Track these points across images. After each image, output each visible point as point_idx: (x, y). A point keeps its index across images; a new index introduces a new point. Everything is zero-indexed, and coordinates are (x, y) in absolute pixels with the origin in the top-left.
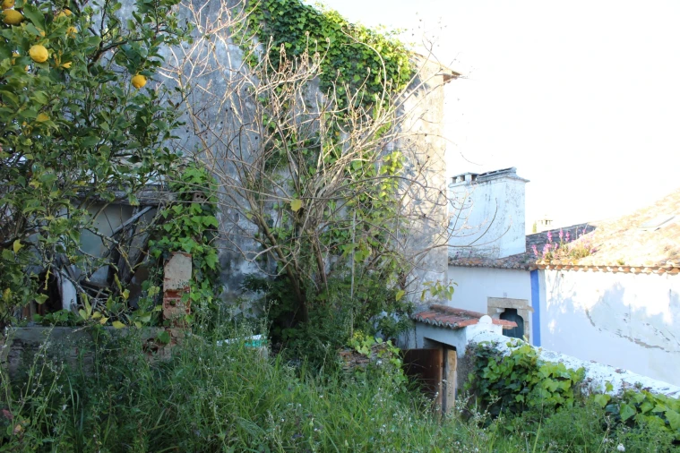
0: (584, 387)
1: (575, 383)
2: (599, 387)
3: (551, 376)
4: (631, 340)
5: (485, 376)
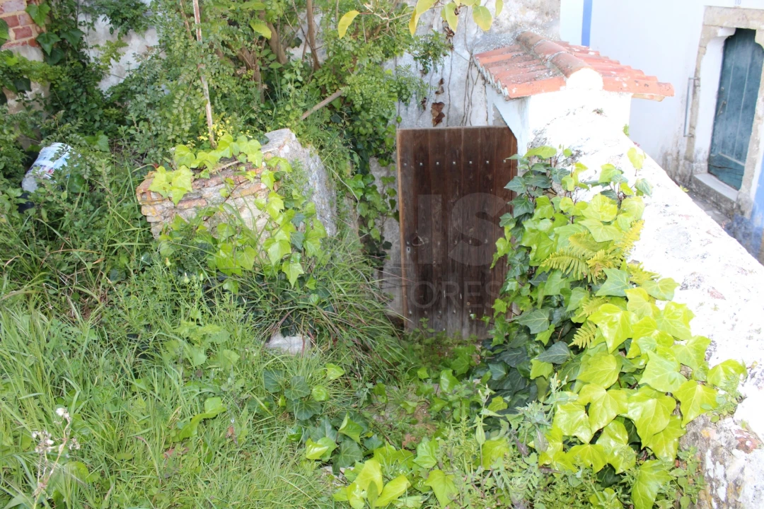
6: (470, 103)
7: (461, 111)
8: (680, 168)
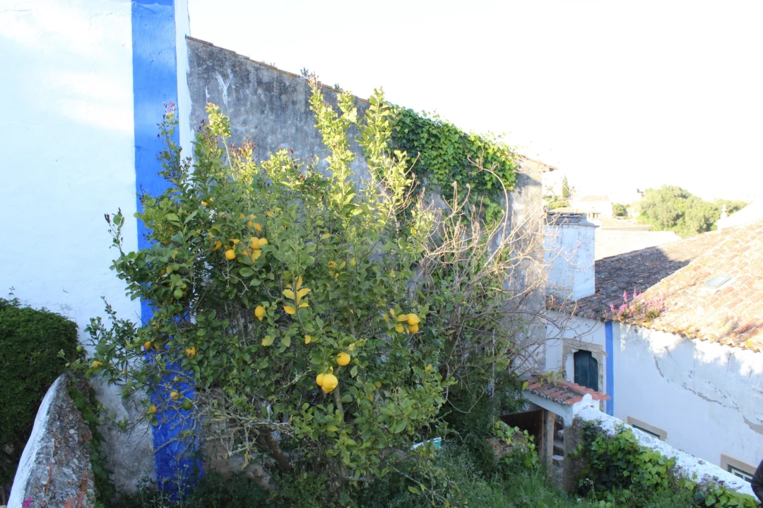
0: (676, 472)
1: (669, 468)
2: (688, 474)
3: (650, 461)
4: (695, 393)
5: (593, 449)
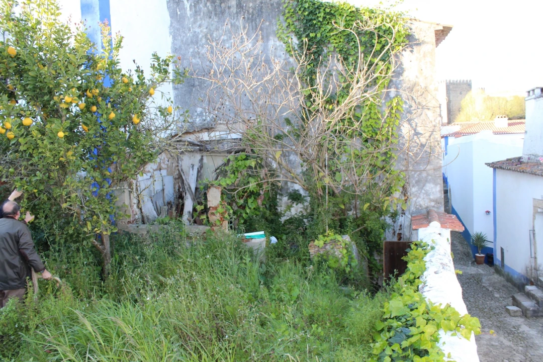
6: (411, 234)
7: (408, 236)
8: (533, 274)
